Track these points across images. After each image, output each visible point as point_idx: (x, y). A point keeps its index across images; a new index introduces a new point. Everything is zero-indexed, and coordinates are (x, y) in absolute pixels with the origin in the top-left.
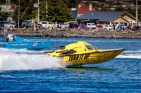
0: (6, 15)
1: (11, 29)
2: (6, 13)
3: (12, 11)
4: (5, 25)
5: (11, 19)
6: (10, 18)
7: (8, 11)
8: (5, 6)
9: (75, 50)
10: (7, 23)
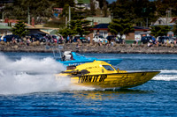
0: (167, 29)
1: (172, 45)
2: (167, 27)
3: (173, 24)
4: (165, 41)
5: (172, 33)
6: (170, 33)
7: (169, 24)
8: (165, 19)
9: (89, 70)
10: (167, 38)
